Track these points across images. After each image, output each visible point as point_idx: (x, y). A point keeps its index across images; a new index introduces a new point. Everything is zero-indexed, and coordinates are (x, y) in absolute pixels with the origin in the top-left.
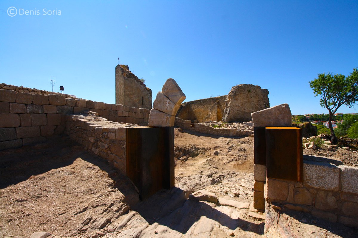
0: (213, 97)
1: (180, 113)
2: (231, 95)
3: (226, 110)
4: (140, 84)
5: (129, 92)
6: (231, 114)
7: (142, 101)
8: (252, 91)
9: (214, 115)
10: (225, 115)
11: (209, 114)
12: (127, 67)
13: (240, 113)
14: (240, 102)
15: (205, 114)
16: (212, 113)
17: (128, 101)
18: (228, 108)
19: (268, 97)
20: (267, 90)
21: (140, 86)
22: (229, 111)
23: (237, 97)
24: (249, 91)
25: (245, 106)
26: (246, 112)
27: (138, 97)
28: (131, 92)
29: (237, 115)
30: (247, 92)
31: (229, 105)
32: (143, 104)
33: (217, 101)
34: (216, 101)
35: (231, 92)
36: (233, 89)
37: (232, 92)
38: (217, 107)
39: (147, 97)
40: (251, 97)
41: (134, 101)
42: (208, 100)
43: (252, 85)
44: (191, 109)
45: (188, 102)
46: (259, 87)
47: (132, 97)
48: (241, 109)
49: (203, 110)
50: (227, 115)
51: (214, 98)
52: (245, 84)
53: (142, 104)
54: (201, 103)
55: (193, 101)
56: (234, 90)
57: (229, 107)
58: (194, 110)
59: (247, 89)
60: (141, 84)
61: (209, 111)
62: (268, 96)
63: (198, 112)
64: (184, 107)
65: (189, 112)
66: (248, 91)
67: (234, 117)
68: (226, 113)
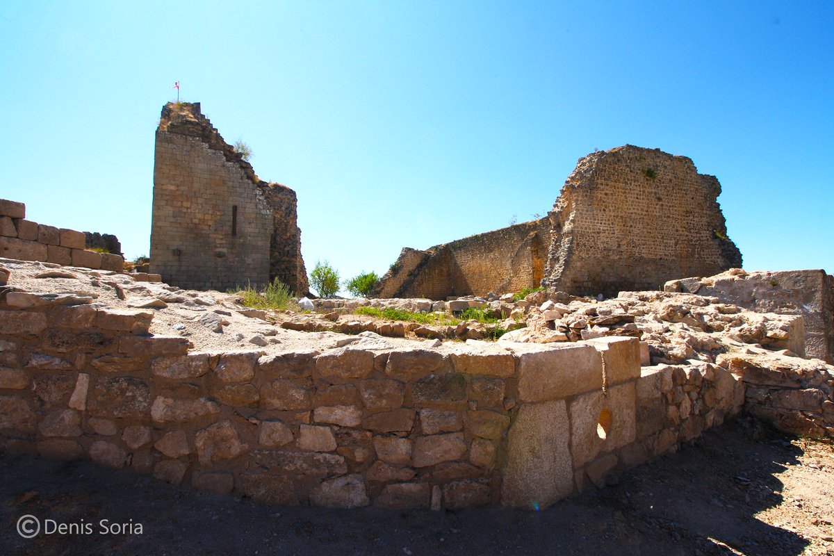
0: (519, 222)
1: (419, 278)
2: (573, 187)
3: (557, 247)
4: (224, 158)
5: (173, 188)
6: (579, 264)
7: (231, 223)
8: (660, 174)
9: (525, 278)
10: (552, 267)
11: (507, 278)
12: (196, 108)
13: (614, 261)
14: (613, 214)
15: (496, 277)
16: (516, 273)
17: (172, 220)
18: (566, 241)
19: (719, 205)
20: (714, 178)
21: (224, 166)
22: (570, 251)
23: (600, 195)
24: (650, 174)
25: (636, 231)
26: (642, 258)
27: (215, 206)
28: (182, 188)
29: (604, 269)
30: (642, 178)
31: (567, 227)
32: (234, 233)
33: (532, 233)
34: (527, 232)
35: (572, 178)
36: (583, 164)
37: (579, 175)
38: (532, 251)
39: (252, 206)
40: (659, 199)
41: (196, 221)
42: (505, 231)
43: (658, 150)
44: (456, 263)
45: (447, 245)
46: (686, 162)
47: (188, 204)
48: (619, 246)
49: (489, 264)
50: (559, 268)
51: (524, 225)
52: (629, 147)
53: (230, 232)
54: (483, 244)
55: (459, 241)
56: (585, 168)
57: (567, 234)
58: (463, 268)
59: (638, 165)
60: (228, 161)
61: (509, 266)
62: (719, 200)
63: (477, 271)
64: (434, 258)
65: (449, 275)
66: (643, 171)
67: (589, 276)
68: (557, 259)
